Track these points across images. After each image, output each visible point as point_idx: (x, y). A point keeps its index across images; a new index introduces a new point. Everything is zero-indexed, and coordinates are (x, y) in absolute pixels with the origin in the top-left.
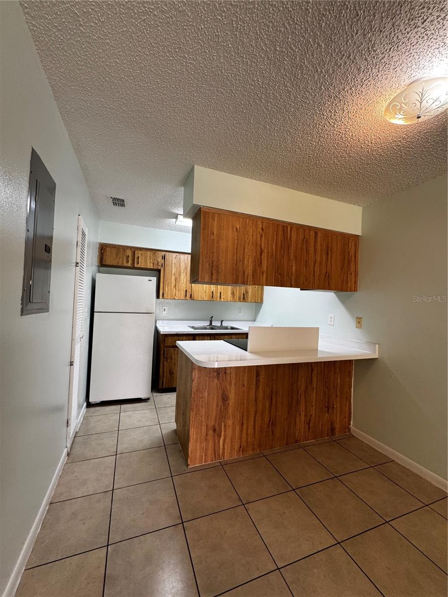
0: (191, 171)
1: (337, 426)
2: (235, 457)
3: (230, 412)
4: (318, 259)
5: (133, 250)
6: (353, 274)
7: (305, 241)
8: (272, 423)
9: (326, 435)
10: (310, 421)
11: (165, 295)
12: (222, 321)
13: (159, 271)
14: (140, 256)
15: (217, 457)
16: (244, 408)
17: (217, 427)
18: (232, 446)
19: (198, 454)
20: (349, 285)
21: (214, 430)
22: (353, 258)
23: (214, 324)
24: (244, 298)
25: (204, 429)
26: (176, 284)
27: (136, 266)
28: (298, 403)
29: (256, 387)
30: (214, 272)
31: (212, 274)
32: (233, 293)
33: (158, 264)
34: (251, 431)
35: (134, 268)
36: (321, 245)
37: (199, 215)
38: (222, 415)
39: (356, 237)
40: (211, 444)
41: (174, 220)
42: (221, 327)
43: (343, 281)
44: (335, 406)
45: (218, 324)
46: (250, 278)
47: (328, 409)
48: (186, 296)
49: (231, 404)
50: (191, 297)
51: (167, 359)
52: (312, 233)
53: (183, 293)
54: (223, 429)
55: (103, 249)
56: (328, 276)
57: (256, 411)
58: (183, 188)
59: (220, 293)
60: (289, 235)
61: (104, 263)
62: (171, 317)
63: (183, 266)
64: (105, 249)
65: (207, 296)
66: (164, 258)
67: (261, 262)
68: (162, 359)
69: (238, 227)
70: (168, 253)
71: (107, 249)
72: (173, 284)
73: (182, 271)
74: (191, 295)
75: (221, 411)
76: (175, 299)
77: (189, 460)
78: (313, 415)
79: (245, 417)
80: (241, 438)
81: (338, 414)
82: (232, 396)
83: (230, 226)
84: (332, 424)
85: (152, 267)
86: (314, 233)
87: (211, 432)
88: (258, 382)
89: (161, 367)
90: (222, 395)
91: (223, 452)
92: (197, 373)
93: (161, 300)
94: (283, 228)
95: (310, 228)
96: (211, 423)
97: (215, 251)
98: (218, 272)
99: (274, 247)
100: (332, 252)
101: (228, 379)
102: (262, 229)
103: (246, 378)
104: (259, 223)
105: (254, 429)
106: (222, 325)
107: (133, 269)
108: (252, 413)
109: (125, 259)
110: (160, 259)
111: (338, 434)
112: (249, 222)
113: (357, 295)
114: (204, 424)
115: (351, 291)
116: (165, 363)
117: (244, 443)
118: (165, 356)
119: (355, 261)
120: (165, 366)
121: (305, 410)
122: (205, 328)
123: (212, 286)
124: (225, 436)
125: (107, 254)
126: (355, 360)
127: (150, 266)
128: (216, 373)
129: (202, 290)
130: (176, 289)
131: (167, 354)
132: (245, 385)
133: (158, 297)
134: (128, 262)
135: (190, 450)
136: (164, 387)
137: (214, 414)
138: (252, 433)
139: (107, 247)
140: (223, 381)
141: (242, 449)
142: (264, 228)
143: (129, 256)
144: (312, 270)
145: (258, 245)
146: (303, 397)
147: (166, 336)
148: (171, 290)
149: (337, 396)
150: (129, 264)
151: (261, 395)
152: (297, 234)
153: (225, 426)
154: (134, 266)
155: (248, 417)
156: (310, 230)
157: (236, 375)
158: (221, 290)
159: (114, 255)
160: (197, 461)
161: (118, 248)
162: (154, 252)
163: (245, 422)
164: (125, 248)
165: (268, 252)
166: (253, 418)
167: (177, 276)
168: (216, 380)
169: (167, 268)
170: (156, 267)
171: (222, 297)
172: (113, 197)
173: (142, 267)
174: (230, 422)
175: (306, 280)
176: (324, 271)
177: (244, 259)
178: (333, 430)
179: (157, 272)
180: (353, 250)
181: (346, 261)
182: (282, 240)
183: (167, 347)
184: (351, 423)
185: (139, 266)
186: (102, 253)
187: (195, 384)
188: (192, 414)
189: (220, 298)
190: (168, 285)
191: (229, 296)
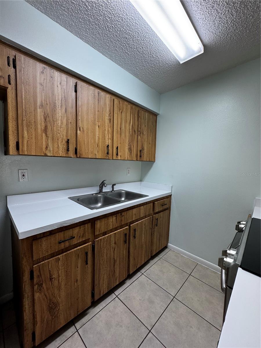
26: (46, 127)
48: (68, 150)
50: (76, 153)
51: (40, 285)
53: (62, 146)
59: (117, 148)
65: (100, 152)
66: (12, 62)
74: (76, 150)
76: (46, 155)
93: (14, 157)
133: (6, 152)
148: (36, 138)
158: (118, 144)
169: (23, 89)
189: (117, 154)
190: (28, 126)
191: (126, 153)
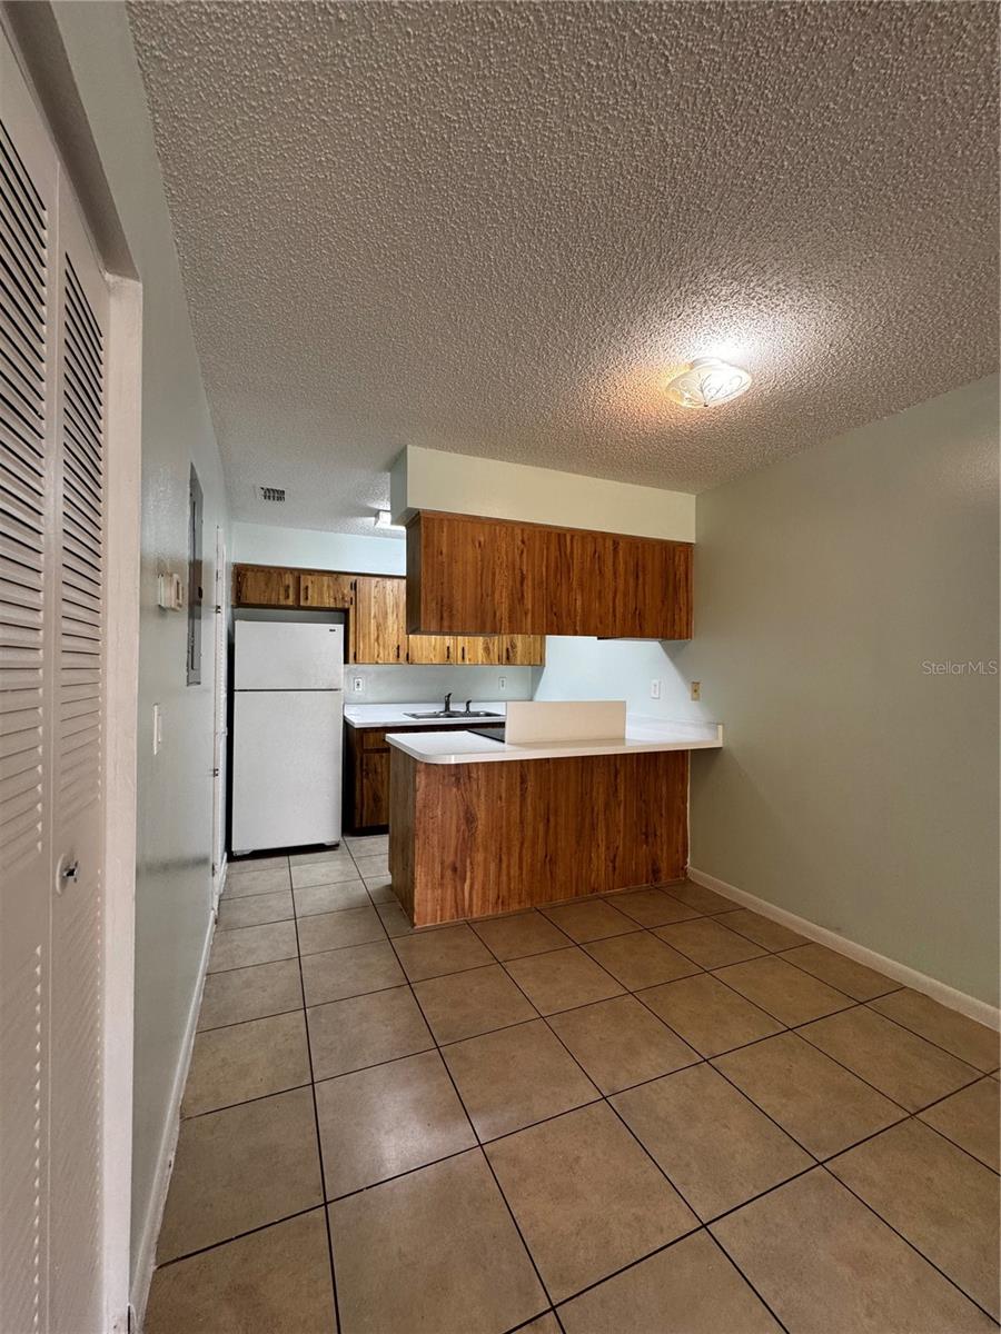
0: (403, 453)
1: (664, 866)
2: (490, 913)
3: (479, 840)
4: (621, 587)
5: (296, 574)
6: (684, 609)
7: (597, 557)
8: (551, 860)
9: (644, 881)
10: (615, 857)
11: (360, 657)
12: (468, 703)
13: (346, 611)
14: (310, 585)
15: (460, 912)
16: (501, 835)
17: (458, 865)
18: (484, 893)
19: (429, 909)
20: (677, 628)
21: (455, 870)
22: (683, 583)
23: (453, 708)
24: (508, 658)
25: (438, 869)
26: (378, 636)
27: (302, 603)
28: (593, 827)
29: (521, 802)
30: (445, 615)
31: (442, 618)
32: (487, 649)
33: (343, 598)
34: (514, 871)
35: (298, 607)
36: (626, 563)
37: (415, 522)
38: (467, 845)
39: (687, 547)
40: (449, 892)
41: (373, 519)
42: (468, 714)
43: (666, 621)
44: (658, 833)
45: (462, 708)
46: (505, 622)
47: (647, 837)
48: (398, 656)
49: (480, 827)
50: (408, 659)
51: (367, 774)
52: (609, 543)
53: (393, 653)
54: (468, 869)
55: (241, 573)
56: (639, 615)
57: (523, 838)
58: (389, 474)
59: (463, 649)
60: (569, 550)
61: (243, 600)
62: (370, 699)
63: (390, 601)
64: (245, 575)
65: (437, 656)
66: (354, 586)
67: (523, 595)
68: (358, 775)
69: (482, 539)
70: (361, 578)
71: (249, 574)
72: (373, 637)
73: (390, 611)
74: (408, 655)
75: (464, 839)
76: (377, 663)
77: (415, 917)
78: (621, 848)
79: (504, 849)
80: (498, 884)
81: (665, 848)
82: (481, 814)
83: (469, 539)
84: (654, 863)
85: (332, 605)
86: (611, 543)
87: (449, 873)
88: (523, 791)
89: (358, 788)
90: (466, 813)
91: (470, 906)
92: (423, 777)
93: (352, 666)
94: (559, 540)
95: (604, 535)
96: (449, 859)
97: (445, 580)
98: (451, 616)
99: (544, 569)
100: (644, 575)
101: (475, 787)
102: (523, 542)
103: (504, 785)
104: (518, 531)
105: (521, 868)
106: (468, 709)
107: (297, 609)
108: (516, 843)
109: (282, 591)
110: (347, 591)
111: (664, 878)
112: (500, 531)
113: (693, 645)
114: (437, 860)
115: (680, 638)
116: (365, 781)
117: (504, 892)
118: (364, 767)
119: (687, 586)
120: (364, 786)
121: (607, 839)
122: (437, 716)
123: (447, 637)
124: (472, 879)
125: (249, 584)
126: (692, 750)
127: (329, 602)
128: (453, 779)
129: (428, 646)
130: (379, 644)
131: (367, 765)
132: (504, 796)
133: (346, 661)
134: (287, 597)
135: (416, 901)
136: (364, 825)
137: (453, 842)
138: (517, 874)
139: (247, 570)
140: (466, 790)
141: (500, 901)
142: (526, 539)
143: (288, 587)
144: (611, 605)
145: (517, 567)
146: (601, 817)
147: (365, 731)
148: (370, 647)
149: (661, 815)
150: (290, 602)
151: (529, 814)
152: (583, 546)
153: (471, 863)
154: (299, 605)
155: (509, 848)
156: (604, 540)
157: (488, 782)
158: (464, 644)
159: (262, 584)
160: (429, 918)
161: (269, 572)
162: (335, 576)
163: (504, 858)
164: (281, 571)
165: (533, 579)
166: (518, 850)
167: (381, 621)
168: (455, 790)
169: (360, 606)
170: (340, 606)
171: (466, 656)
172: (265, 487)
173: (315, 605)
174: (480, 857)
175: (601, 622)
176: (631, 606)
177: (493, 593)
178: (656, 872)
179: (342, 615)
180: (682, 568)
181: (671, 588)
182: (556, 558)
183: (367, 751)
184: (688, 860)
185: (309, 603)
186: (239, 583)
187: (420, 795)
188: (418, 843)
189: (463, 658)
190: (364, 637)
191: (480, 655)
